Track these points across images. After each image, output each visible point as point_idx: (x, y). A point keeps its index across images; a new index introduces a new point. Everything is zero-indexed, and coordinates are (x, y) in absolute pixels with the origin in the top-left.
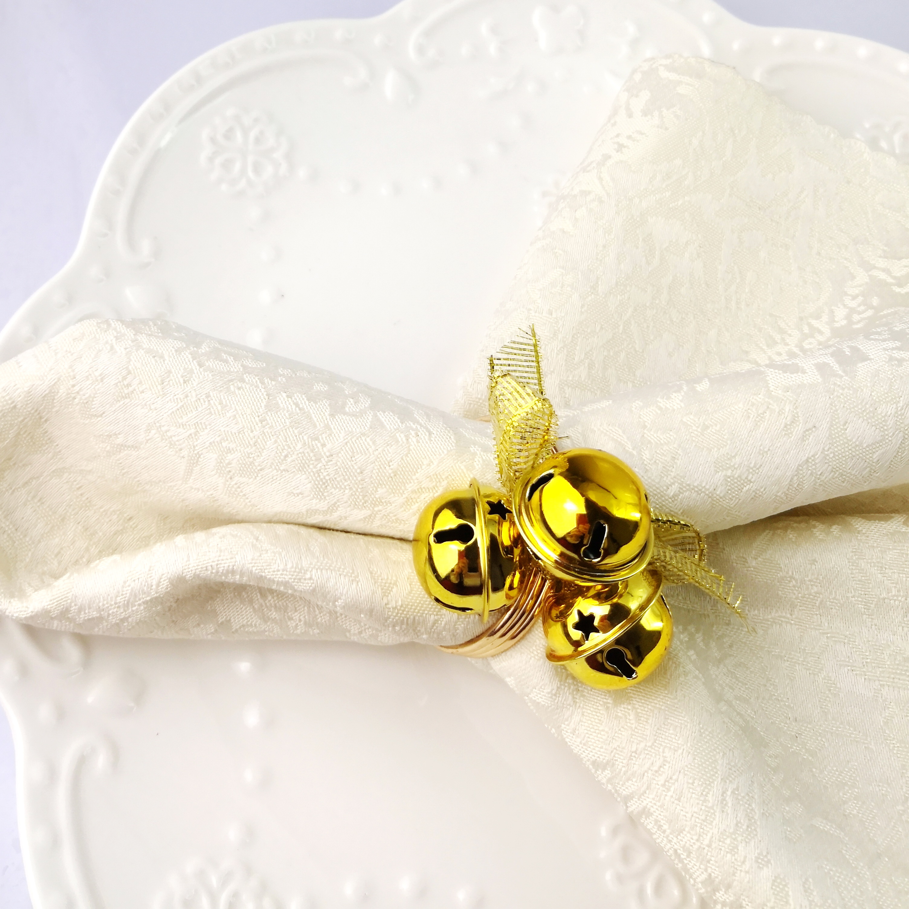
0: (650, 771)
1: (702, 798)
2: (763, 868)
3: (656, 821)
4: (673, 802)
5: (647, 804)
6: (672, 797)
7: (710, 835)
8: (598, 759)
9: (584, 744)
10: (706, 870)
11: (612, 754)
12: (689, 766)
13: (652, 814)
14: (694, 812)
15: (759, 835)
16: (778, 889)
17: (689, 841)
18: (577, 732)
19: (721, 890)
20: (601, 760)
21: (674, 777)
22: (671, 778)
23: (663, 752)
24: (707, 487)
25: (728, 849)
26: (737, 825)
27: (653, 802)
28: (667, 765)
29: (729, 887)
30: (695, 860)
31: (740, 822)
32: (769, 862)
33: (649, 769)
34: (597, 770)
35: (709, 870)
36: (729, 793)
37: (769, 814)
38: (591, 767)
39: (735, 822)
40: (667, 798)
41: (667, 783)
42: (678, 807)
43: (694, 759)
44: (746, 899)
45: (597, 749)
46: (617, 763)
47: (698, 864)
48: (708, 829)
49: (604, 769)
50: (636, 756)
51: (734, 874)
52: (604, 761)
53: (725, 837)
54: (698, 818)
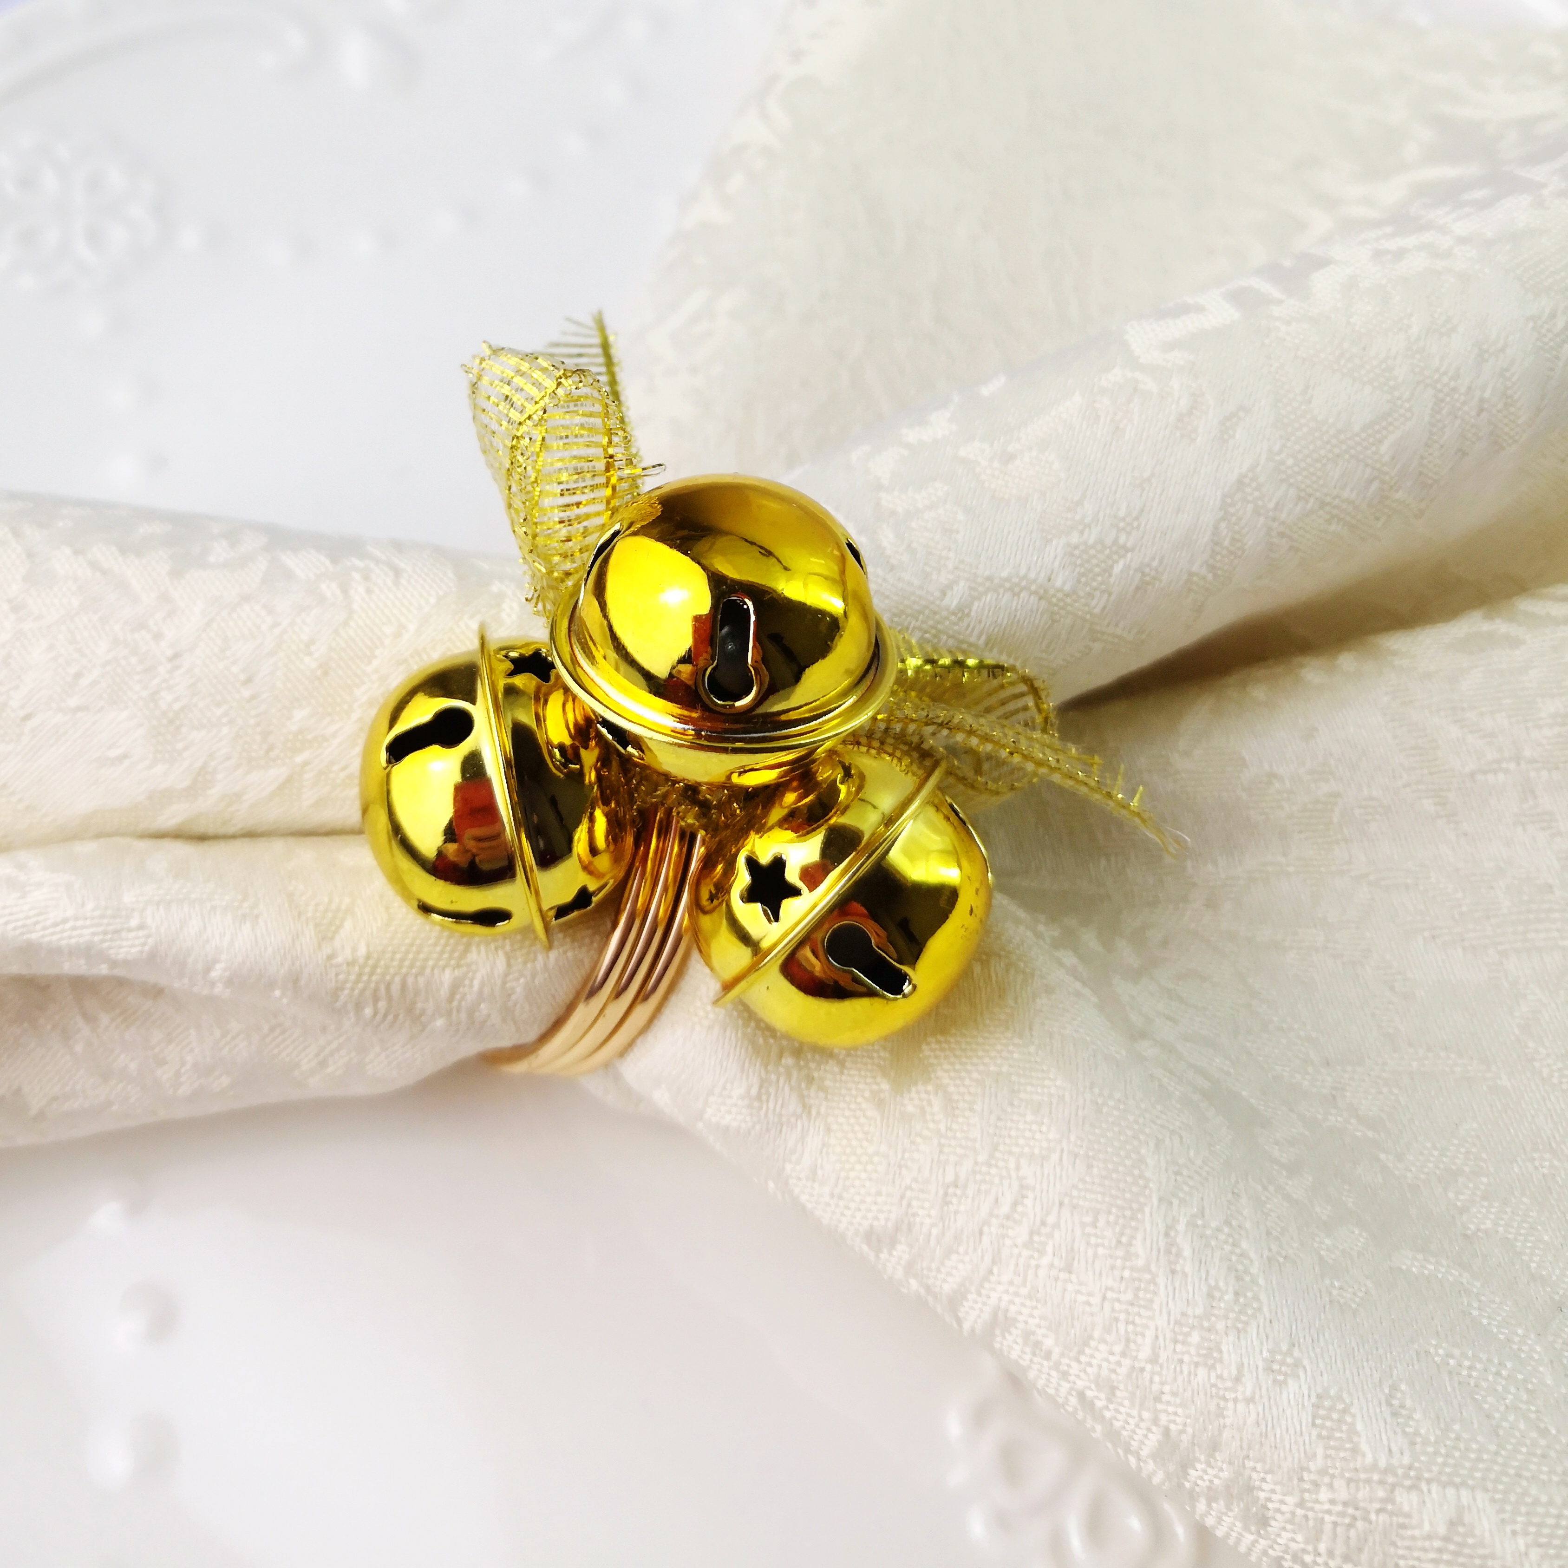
0: (994, 1221)
1: (1120, 1253)
2: (1285, 1382)
3: (1027, 1335)
4: (1057, 1279)
5: (1000, 1299)
6: (1051, 1266)
7: (1150, 1334)
8: (876, 1223)
9: (840, 1197)
10: (1156, 1421)
11: (904, 1203)
12: (1081, 1186)
13: (1015, 1320)
14: (1107, 1289)
15: (1265, 1309)
16: (1328, 1424)
17: (1107, 1360)
18: (819, 1172)
19: (1199, 1461)
20: (883, 1222)
21: (1051, 1220)
22: (1043, 1223)
23: (1018, 1168)
24: (1032, 575)
25: (1198, 1355)
26: (1210, 1296)
27: (1012, 1289)
28: (1030, 1194)
29: (1214, 1447)
30: (1126, 1403)
31: (1217, 1287)
32: (1297, 1364)
33: (991, 1214)
34: (878, 1252)
35: (1163, 1418)
36: (1181, 1227)
37: (1285, 1258)
38: (865, 1248)
39: (1204, 1289)
40: (1042, 1273)
41: (1036, 1238)
42: (1070, 1287)
43: (1090, 1167)
44: (1259, 1466)
45: (869, 1199)
46: (918, 1219)
47: (1135, 1413)
48: (1144, 1321)
49: (893, 1243)
50: (959, 1192)
51: (1220, 1414)
52: (890, 1225)
53: (1185, 1329)
54: (1118, 1300)
